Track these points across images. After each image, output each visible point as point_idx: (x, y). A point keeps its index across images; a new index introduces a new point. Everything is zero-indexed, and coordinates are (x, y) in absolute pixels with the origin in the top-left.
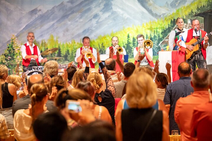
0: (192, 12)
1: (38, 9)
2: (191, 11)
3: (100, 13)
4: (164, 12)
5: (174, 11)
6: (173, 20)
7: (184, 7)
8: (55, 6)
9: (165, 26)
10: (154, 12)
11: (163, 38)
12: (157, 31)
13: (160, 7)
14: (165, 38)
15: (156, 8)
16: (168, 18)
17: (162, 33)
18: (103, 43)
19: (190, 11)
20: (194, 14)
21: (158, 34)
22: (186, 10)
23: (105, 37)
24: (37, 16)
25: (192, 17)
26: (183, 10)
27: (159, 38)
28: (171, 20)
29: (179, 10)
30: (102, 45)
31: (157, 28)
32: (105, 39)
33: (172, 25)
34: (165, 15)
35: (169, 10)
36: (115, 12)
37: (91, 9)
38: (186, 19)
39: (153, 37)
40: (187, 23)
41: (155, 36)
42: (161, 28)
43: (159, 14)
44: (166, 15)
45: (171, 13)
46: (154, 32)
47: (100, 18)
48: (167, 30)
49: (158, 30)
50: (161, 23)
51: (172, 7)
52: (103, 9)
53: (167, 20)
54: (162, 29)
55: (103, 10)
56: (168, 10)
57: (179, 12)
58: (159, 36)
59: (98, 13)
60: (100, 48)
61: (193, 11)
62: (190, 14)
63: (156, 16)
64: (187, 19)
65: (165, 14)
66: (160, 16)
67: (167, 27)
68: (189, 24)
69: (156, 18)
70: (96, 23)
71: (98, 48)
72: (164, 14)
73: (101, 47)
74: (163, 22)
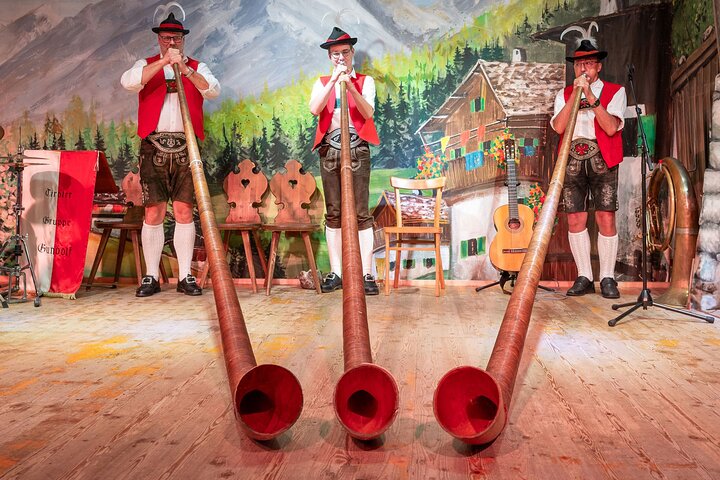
0: (528, 26)
1: (38, 14)
2: (523, 22)
3: (230, 29)
4: (434, 26)
5: (468, 21)
6: (462, 51)
7: (500, 9)
8: (87, 7)
9: (436, 70)
10: (401, 25)
11: (430, 109)
12: (409, 86)
13: (422, 8)
14: (437, 111)
15: (407, 11)
16: (445, 45)
17: (426, 93)
18: (235, 125)
19: (519, 22)
20: (535, 31)
21: (411, 96)
22: (507, 21)
23: (244, 106)
24: (32, 36)
25: (526, 42)
26: (498, 19)
27: (416, 111)
28: (458, 52)
29: (482, 17)
30: (234, 129)
31: (410, 78)
32: (244, 110)
33: (460, 67)
34: (437, 36)
35: (451, 18)
36: (276, 23)
37: (202, 15)
38: (506, 50)
39: (395, 106)
40: (510, 63)
41: (403, 102)
42: (424, 76)
43: (416, 33)
44: (440, 34)
45: (459, 28)
46: (401, 90)
47: (228, 45)
48: (442, 84)
49: (413, 84)
50: (422, 60)
51: (461, 10)
52: (239, 14)
53: (444, 51)
54: (426, 82)
55: (240, 19)
56: (446, 19)
57: (482, 24)
58: (416, 104)
59: (222, 29)
60: (226, 141)
61: (530, 22)
62: (518, 33)
63: (406, 37)
64: (510, 48)
65: (437, 30)
66: (420, 38)
67: (444, 75)
68: (516, 65)
69: (408, 46)
70: (214, 61)
71: (222, 139)
72: (432, 32)
73: (229, 137)
74: (431, 57)
